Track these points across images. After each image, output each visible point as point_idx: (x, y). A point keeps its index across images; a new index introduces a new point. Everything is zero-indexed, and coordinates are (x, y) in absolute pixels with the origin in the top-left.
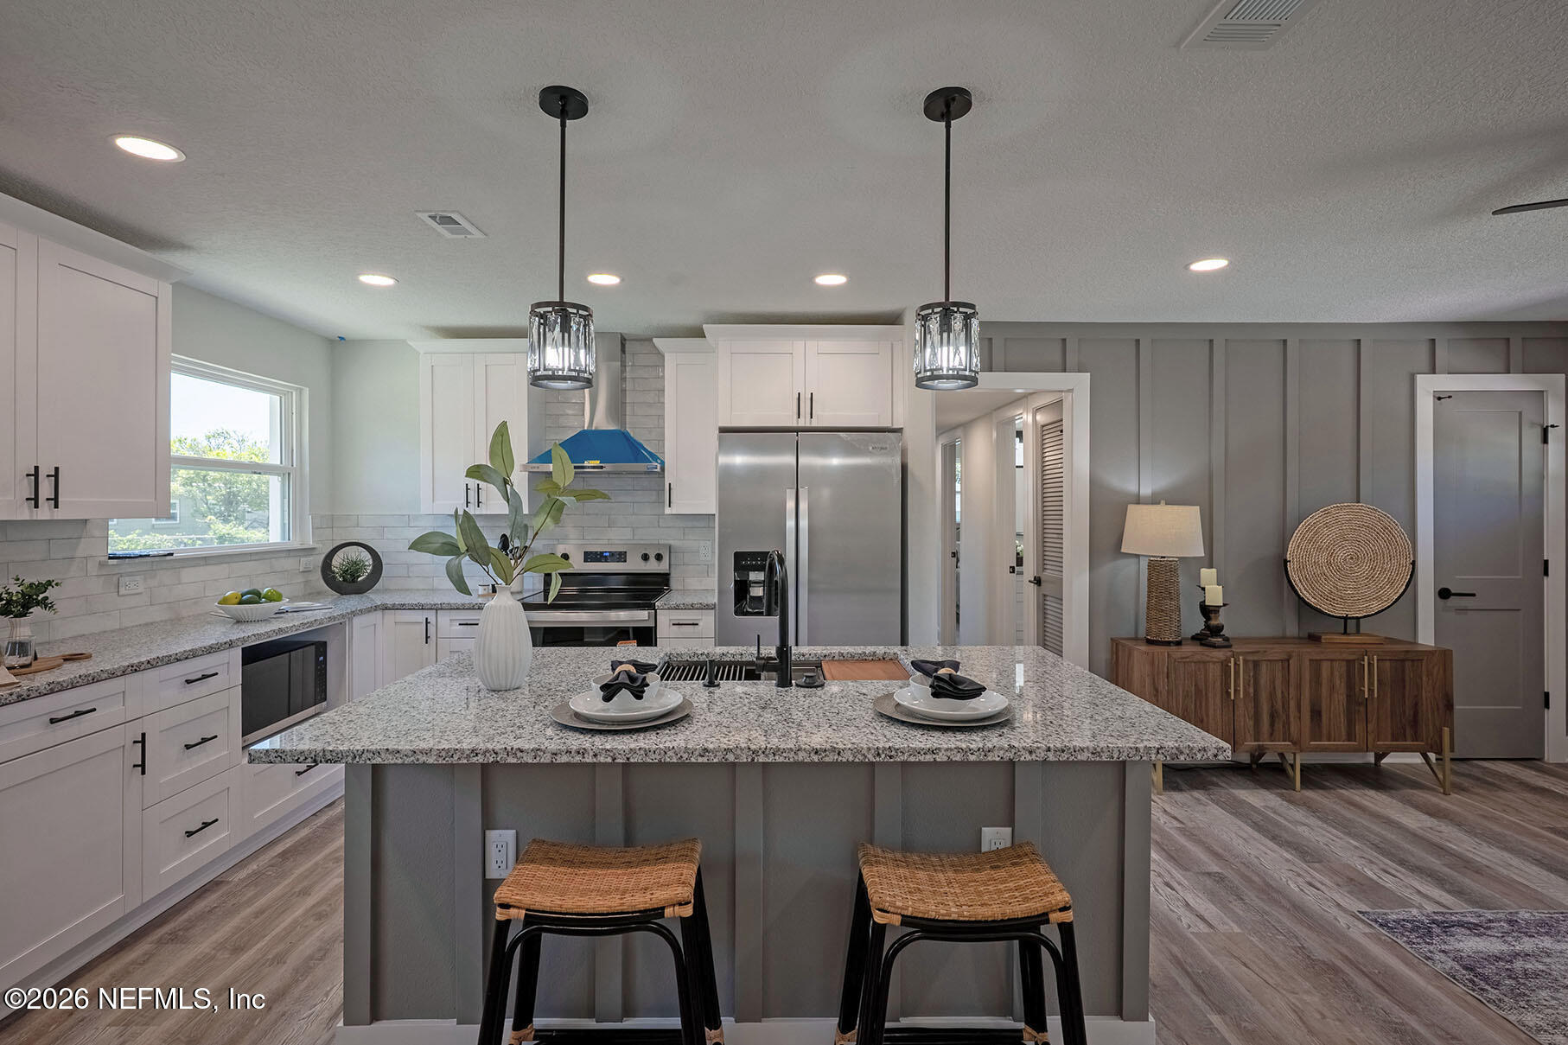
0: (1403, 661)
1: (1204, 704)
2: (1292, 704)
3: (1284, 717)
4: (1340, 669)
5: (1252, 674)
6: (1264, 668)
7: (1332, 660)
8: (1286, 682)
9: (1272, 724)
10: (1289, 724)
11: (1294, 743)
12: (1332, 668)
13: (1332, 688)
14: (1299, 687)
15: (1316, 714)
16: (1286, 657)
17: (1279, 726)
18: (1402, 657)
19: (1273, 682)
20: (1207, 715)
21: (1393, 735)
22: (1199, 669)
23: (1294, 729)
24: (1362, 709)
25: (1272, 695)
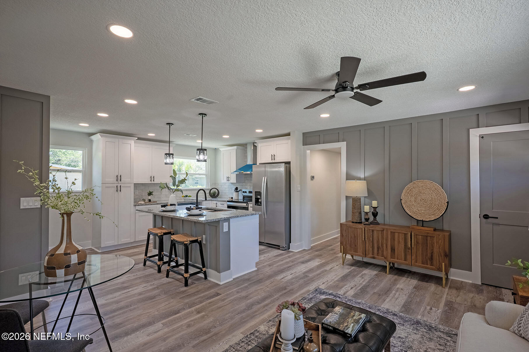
0: (427, 236)
1: (356, 241)
2: (385, 245)
3: (382, 249)
4: (402, 236)
5: (371, 234)
6: (375, 232)
7: (399, 233)
8: (383, 238)
9: (378, 251)
10: (383, 251)
11: (385, 258)
12: (399, 235)
13: (399, 242)
14: (387, 240)
15: (393, 250)
16: (382, 230)
17: (380, 252)
18: (426, 235)
19: (378, 237)
20: (358, 245)
21: (422, 261)
22: (355, 230)
23: (385, 253)
24: (410, 251)
25: (378, 242)
